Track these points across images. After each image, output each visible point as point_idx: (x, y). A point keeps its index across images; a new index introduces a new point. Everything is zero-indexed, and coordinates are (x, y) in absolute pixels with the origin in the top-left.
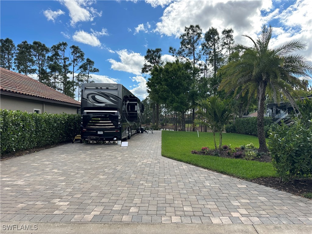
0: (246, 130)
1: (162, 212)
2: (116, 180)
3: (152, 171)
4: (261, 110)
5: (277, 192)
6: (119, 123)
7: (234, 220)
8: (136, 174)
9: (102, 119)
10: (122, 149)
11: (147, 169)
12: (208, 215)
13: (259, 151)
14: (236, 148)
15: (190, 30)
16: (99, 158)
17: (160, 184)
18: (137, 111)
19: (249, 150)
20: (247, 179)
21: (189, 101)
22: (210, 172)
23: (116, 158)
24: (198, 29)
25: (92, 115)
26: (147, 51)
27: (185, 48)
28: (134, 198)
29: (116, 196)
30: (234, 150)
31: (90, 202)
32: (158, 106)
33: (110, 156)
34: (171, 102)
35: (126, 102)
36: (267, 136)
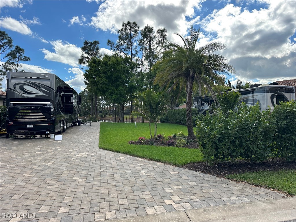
0: (177, 120)
1: (95, 209)
2: (46, 178)
3: (87, 164)
4: (189, 102)
5: (204, 176)
6: (52, 116)
7: (168, 209)
8: (69, 170)
9: (32, 111)
10: (56, 143)
11: (82, 163)
12: (143, 206)
13: (188, 139)
14: (169, 137)
15: (128, 26)
16: (27, 155)
17: (95, 179)
18: (72, 103)
19: (180, 138)
20: (178, 165)
21: (127, 94)
22: (146, 161)
23: (47, 153)
24: (135, 26)
25: (20, 107)
26: (85, 43)
27: (123, 43)
28: (65, 197)
29: (44, 196)
30: (167, 138)
31: (11, 206)
32: (96, 98)
33: (40, 151)
34: (110, 95)
35: (60, 93)
36: (195, 125)
